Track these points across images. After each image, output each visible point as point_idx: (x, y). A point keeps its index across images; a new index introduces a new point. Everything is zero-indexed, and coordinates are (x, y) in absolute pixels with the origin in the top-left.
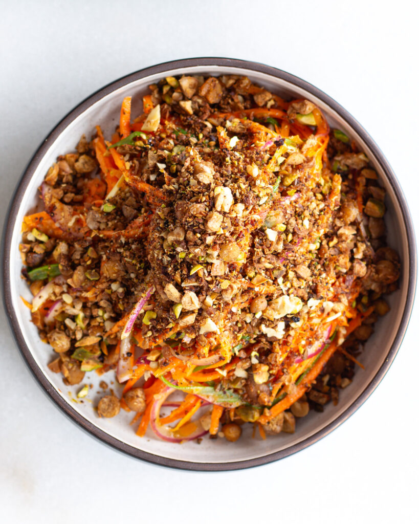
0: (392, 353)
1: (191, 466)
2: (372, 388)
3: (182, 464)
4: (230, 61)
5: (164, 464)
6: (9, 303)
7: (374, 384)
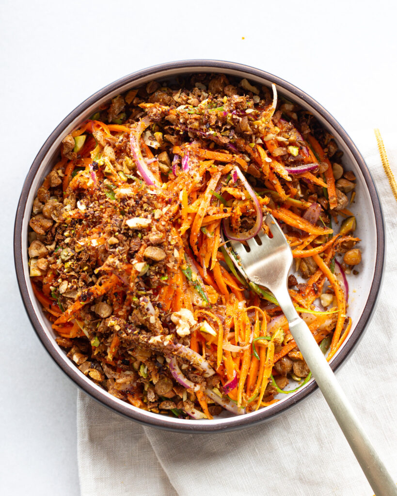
0: (295, 92)
1: (377, 282)
2: (325, 113)
3: (373, 290)
4: (20, 207)
5: (372, 306)
6: (214, 428)
7: (322, 111)
